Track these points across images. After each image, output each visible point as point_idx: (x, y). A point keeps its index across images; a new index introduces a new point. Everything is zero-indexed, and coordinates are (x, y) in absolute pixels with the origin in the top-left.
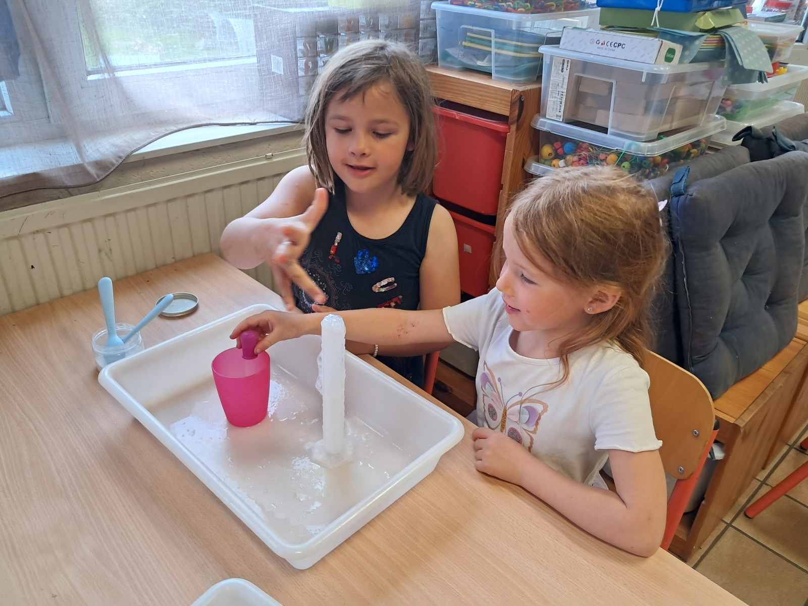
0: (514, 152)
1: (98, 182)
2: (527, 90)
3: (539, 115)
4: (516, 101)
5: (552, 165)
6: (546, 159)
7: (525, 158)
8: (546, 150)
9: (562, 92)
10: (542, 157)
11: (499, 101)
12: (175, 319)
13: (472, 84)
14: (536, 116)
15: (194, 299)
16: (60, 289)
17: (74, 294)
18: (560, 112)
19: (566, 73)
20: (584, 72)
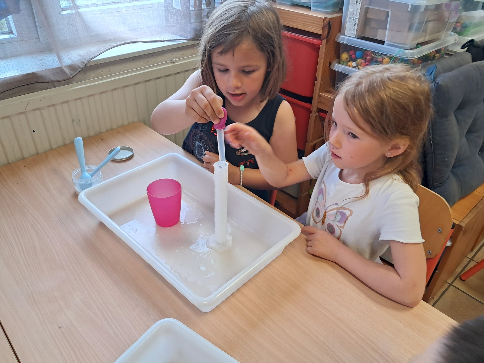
0: (324, 58)
1: (71, 78)
2: (333, 18)
3: (341, 34)
4: (326, 25)
5: (348, 65)
6: (344, 61)
7: (331, 61)
8: (345, 56)
9: (356, 18)
10: (341, 60)
11: (315, 25)
12: (120, 162)
13: (298, 14)
14: (339, 34)
15: (131, 150)
16: (50, 144)
17: (59, 147)
18: (354, 31)
19: (359, 6)
20: (370, 5)
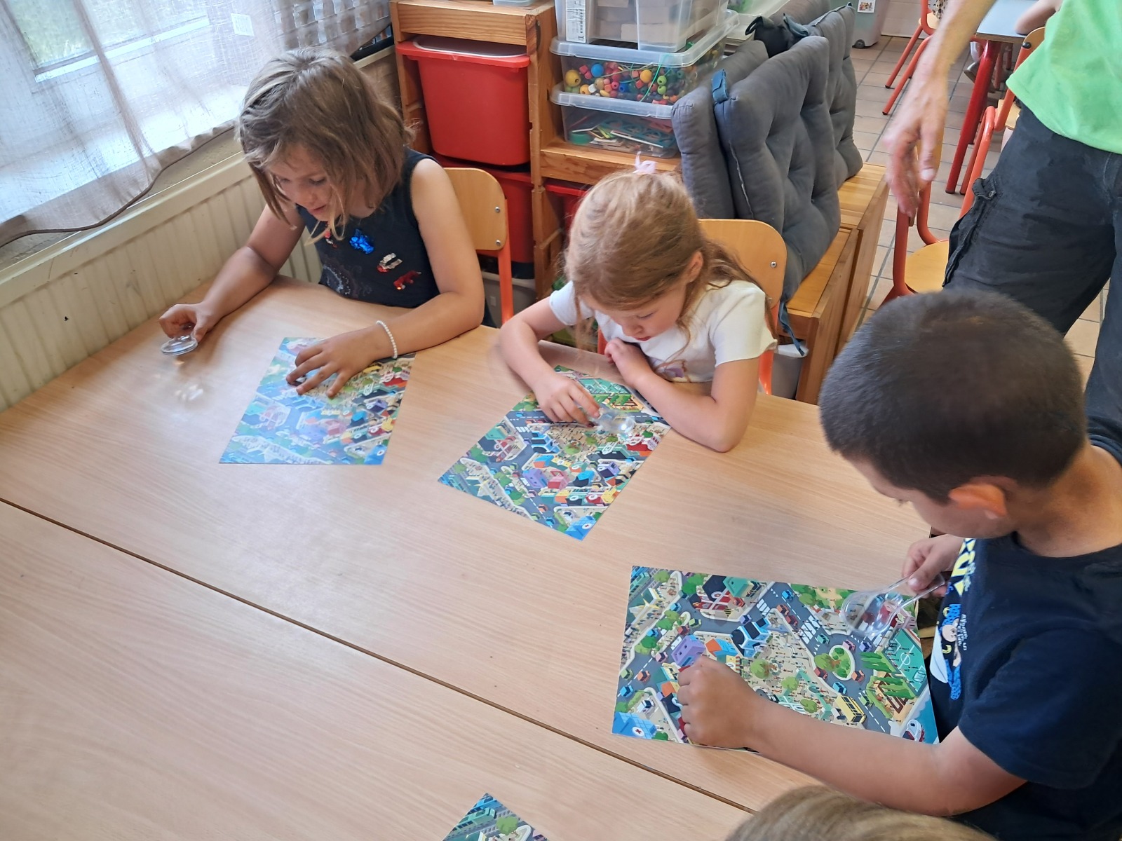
2: (541, 13)
3: (558, 39)
4: (532, 28)
5: (581, 92)
6: (571, 86)
7: (549, 89)
8: (572, 76)
9: (581, 10)
10: (567, 85)
11: (511, 30)
14: (554, 40)
18: (581, 32)
